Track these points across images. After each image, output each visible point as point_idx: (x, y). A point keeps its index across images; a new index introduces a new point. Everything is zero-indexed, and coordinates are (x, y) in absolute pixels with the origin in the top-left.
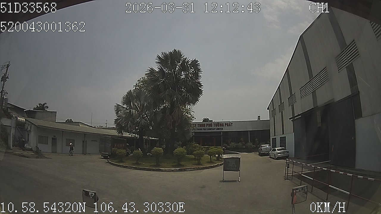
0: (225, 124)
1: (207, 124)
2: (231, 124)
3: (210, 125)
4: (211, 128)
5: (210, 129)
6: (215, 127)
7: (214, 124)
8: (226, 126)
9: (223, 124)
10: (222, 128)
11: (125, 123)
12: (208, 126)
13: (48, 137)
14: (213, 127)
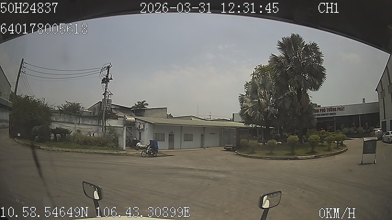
0: (338, 108)
1: (320, 109)
2: (343, 108)
3: (323, 110)
4: (324, 113)
5: (324, 115)
6: (328, 112)
7: (327, 109)
8: (339, 110)
9: (336, 108)
10: (335, 113)
11: (254, 112)
12: (321, 111)
13: (165, 134)
14: (326, 113)
